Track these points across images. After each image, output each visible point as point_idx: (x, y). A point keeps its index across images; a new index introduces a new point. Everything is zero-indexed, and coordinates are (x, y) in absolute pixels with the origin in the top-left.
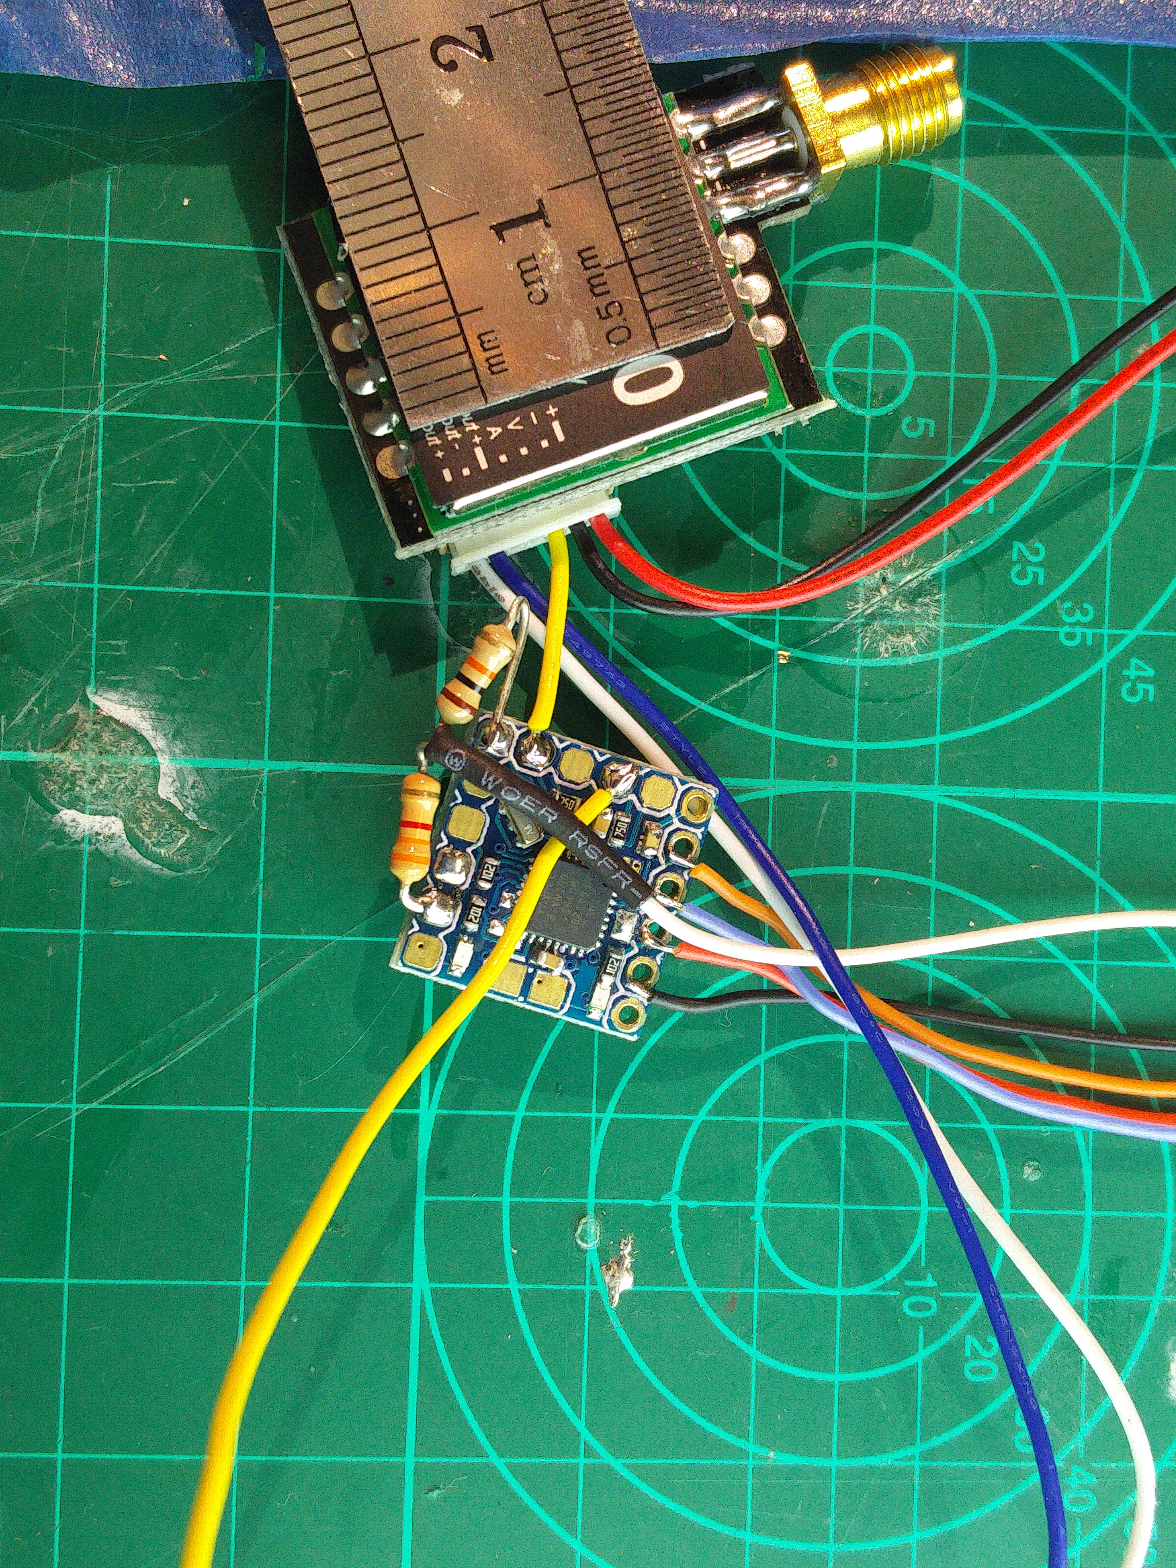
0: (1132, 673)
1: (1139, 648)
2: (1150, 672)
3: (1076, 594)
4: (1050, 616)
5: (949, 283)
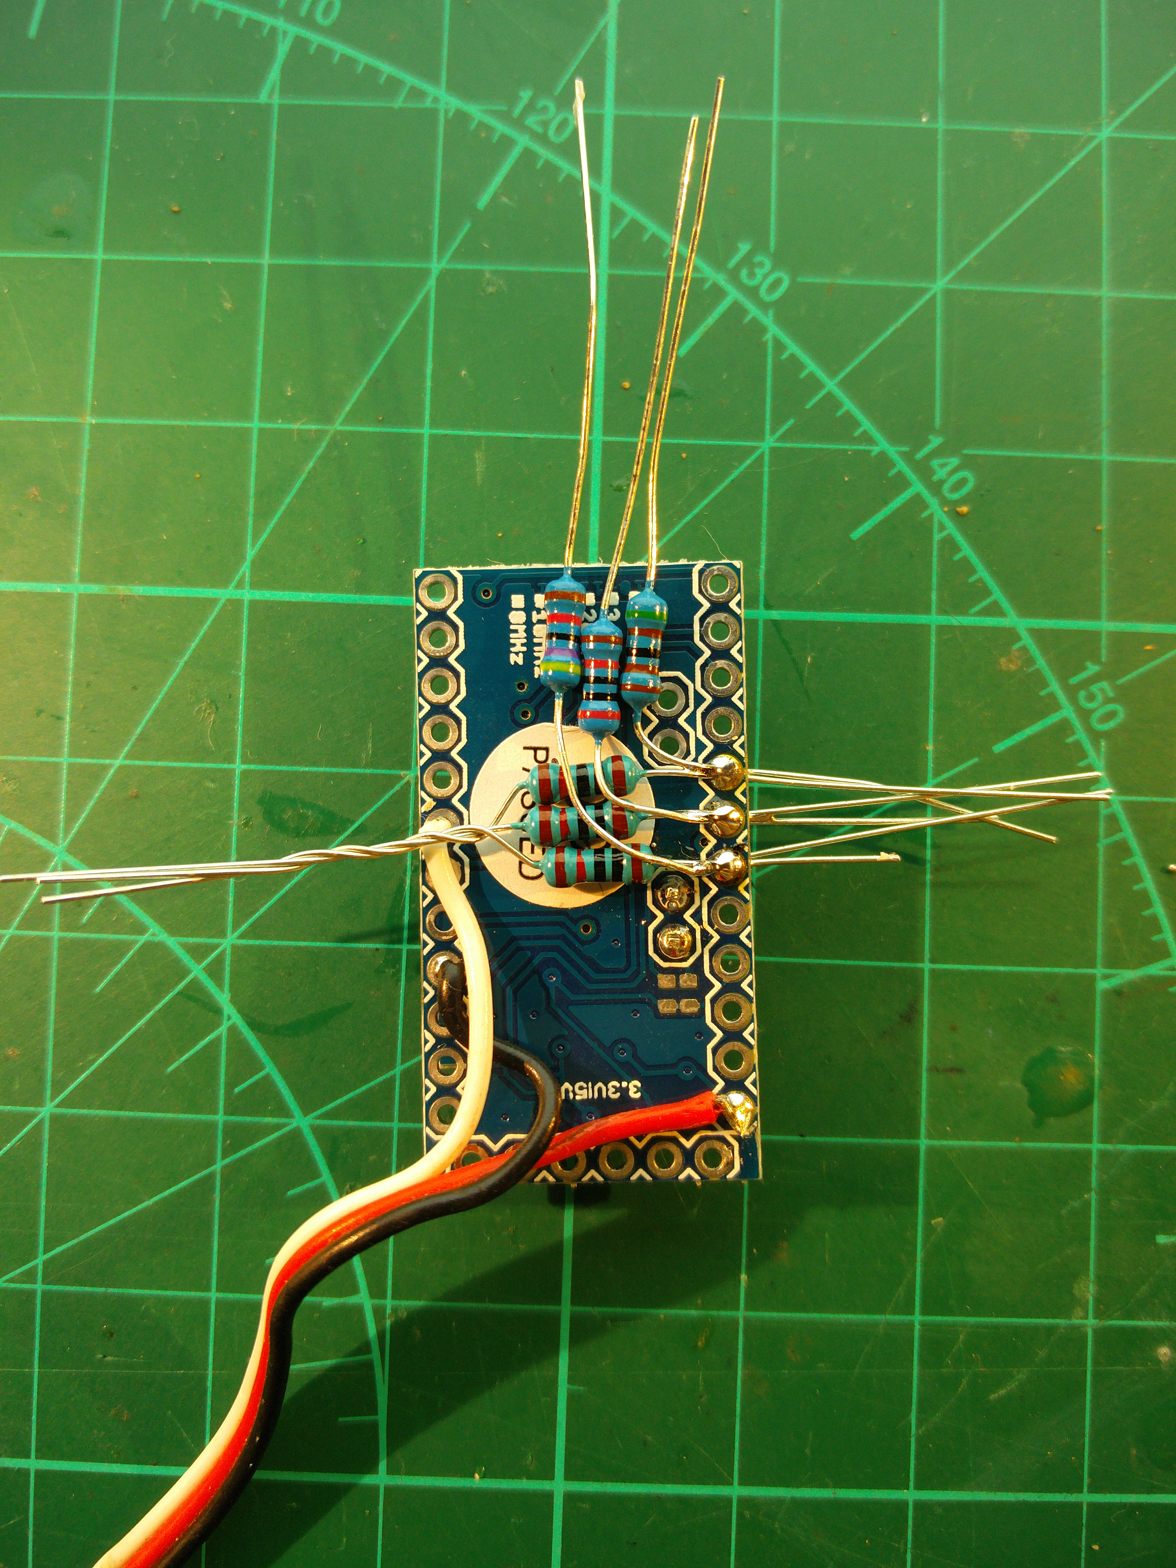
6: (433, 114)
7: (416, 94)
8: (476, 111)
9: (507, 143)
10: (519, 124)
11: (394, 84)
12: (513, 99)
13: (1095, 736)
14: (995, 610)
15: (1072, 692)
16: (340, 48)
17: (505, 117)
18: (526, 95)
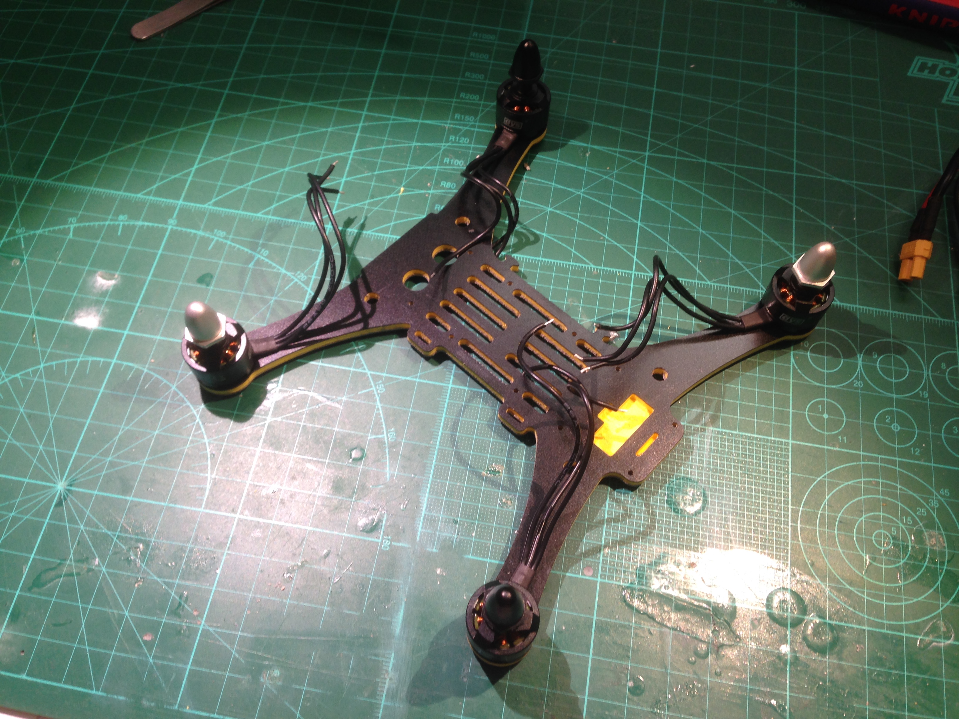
0: (943, 493)
1: (938, 491)
2: (942, 490)
3: (928, 503)
4: (933, 509)
5: (862, 521)
6: (280, 273)
7: (278, 269)
8: (289, 274)
9: (293, 280)
10: (296, 277)
11: (274, 268)
12: (296, 273)
13: (378, 394)
14: (364, 369)
15: (375, 385)
16: (266, 260)
17: (294, 275)
18: (299, 272)
